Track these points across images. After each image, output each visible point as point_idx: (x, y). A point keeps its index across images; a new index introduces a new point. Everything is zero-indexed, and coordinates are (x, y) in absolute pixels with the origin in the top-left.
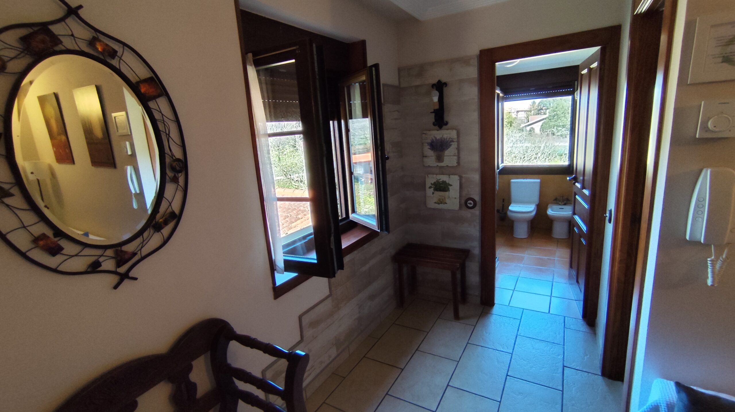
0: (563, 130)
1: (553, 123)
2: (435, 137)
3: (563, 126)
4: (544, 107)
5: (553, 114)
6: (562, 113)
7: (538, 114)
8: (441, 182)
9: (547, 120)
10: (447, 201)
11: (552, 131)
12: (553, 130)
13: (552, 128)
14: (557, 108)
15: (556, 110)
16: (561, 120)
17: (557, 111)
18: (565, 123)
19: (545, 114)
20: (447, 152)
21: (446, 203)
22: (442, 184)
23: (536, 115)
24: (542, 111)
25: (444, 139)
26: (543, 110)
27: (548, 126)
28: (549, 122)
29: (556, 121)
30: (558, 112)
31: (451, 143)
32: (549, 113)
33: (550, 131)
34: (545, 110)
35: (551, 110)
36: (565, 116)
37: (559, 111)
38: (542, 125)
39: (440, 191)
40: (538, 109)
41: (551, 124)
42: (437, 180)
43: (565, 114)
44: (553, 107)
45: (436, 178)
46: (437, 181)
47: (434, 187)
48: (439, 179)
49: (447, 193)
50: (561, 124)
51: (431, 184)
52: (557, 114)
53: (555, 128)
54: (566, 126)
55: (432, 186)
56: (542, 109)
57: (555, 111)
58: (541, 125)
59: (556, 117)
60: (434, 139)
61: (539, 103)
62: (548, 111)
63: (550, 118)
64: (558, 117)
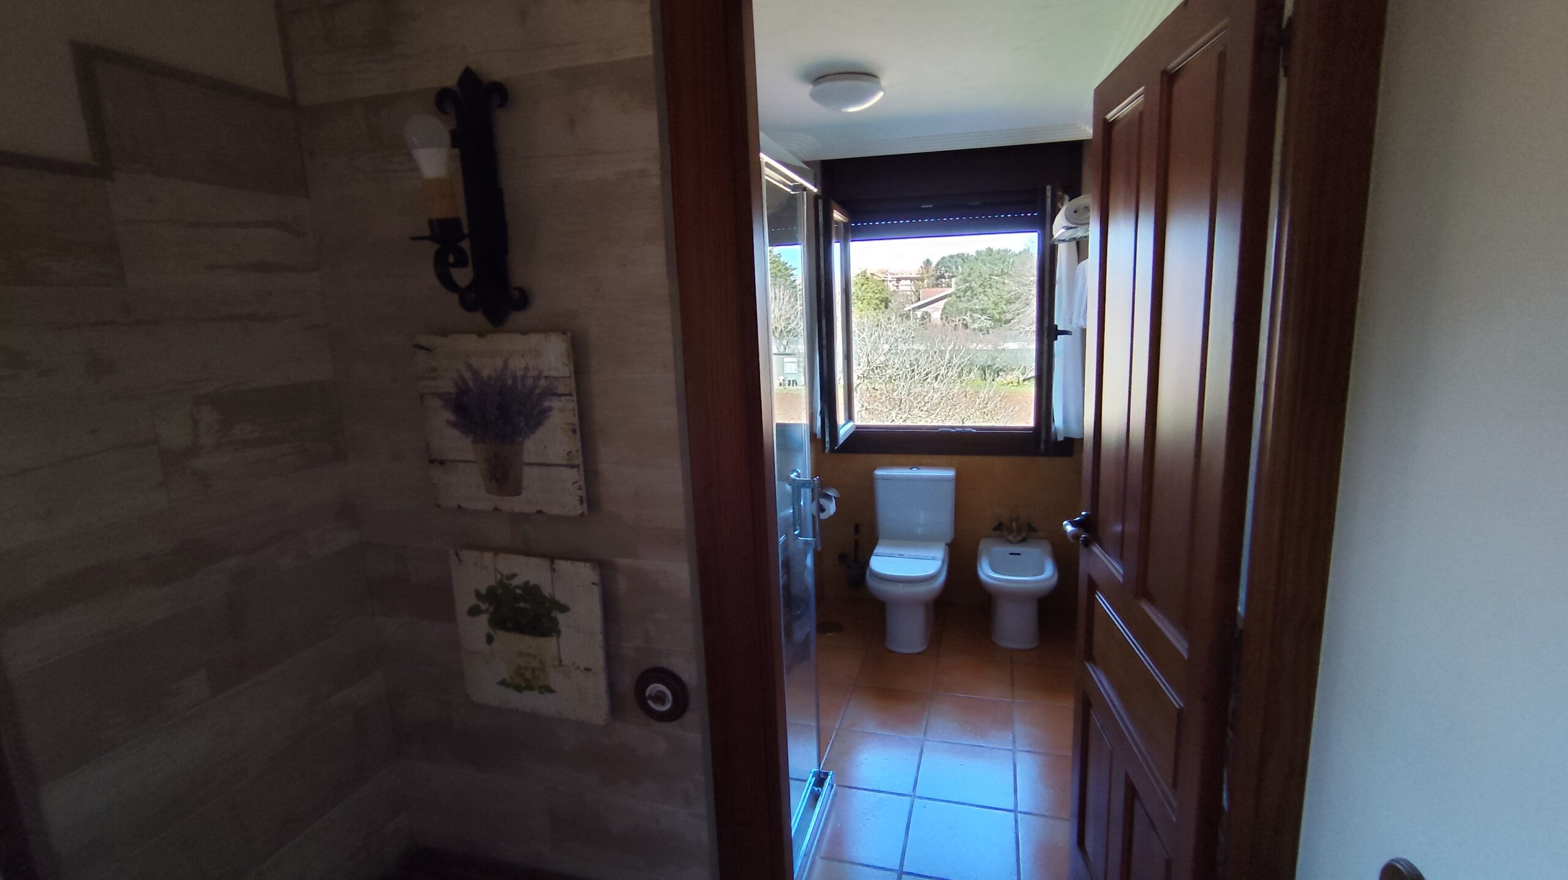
0: (983, 319)
1: (965, 305)
2: (470, 367)
3: (982, 310)
4: (946, 272)
5: (964, 287)
6: (980, 286)
7: (937, 285)
8: (517, 587)
9: (954, 297)
10: (555, 679)
11: (964, 320)
12: (964, 317)
13: (964, 314)
14: (970, 275)
15: (969, 279)
16: (978, 299)
17: (971, 282)
18: (985, 306)
19: (949, 286)
20: (532, 448)
21: (550, 690)
22: (526, 602)
23: (933, 287)
24: (943, 280)
25: (515, 378)
26: (945, 278)
27: (955, 309)
28: (956, 301)
29: (969, 301)
30: (973, 284)
31: (547, 404)
32: (956, 284)
33: (959, 320)
34: (949, 278)
35: (961, 279)
36: (985, 291)
37: (973, 281)
38: (944, 308)
39: (520, 629)
40: (936, 275)
41: (961, 305)
42: (499, 576)
43: (985, 287)
44: (962, 274)
45: (496, 570)
46: (501, 581)
47: (492, 609)
48: (506, 572)
49: (550, 643)
50: (977, 307)
51: (478, 594)
52: (971, 288)
53: (968, 314)
54: (988, 312)
55: (484, 607)
56: (943, 277)
57: (967, 282)
58: (942, 307)
59: (969, 293)
60: (468, 375)
61: (938, 265)
62: (954, 280)
63: (958, 295)
64: (972, 292)
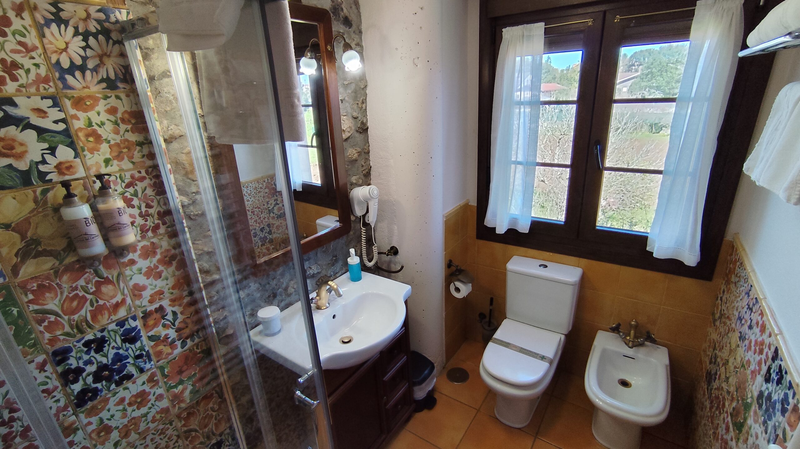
0: (657, 93)
1: (645, 84)
3: (657, 87)
4: (636, 62)
5: (647, 72)
6: (659, 71)
7: (629, 71)
9: (639, 79)
11: (643, 93)
12: (643, 92)
13: (644, 90)
14: (652, 64)
15: (652, 66)
16: (655, 79)
17: (652, 69)
18: (660, 84)
19: (637, 71)
23: (625, 72)
24: (634, 67)
26: (635, 66)
27: (638, 86)
28: (640, 81)
29: (649, 81)
30: (654, 70)
32: (642, 70)
33: (640, 94)
34: (637, 66)
35: (645, 67)
36: (662, 75)
37: (654, 67)
38: (631, 85)
40: (629, 64)
41: (643, 84)
43: (662, 71)
44: (648, 63)
50: (654, 85)
52: (652, 73)
53: (647, 90)
54: (662, 88)
56: (633, 65)
57: (649, 69)
58: (630, 85)
59: (649, 76)
61: (632, 56)
62: (641, 67)
63: (642, 77)
64: (652, 75)
